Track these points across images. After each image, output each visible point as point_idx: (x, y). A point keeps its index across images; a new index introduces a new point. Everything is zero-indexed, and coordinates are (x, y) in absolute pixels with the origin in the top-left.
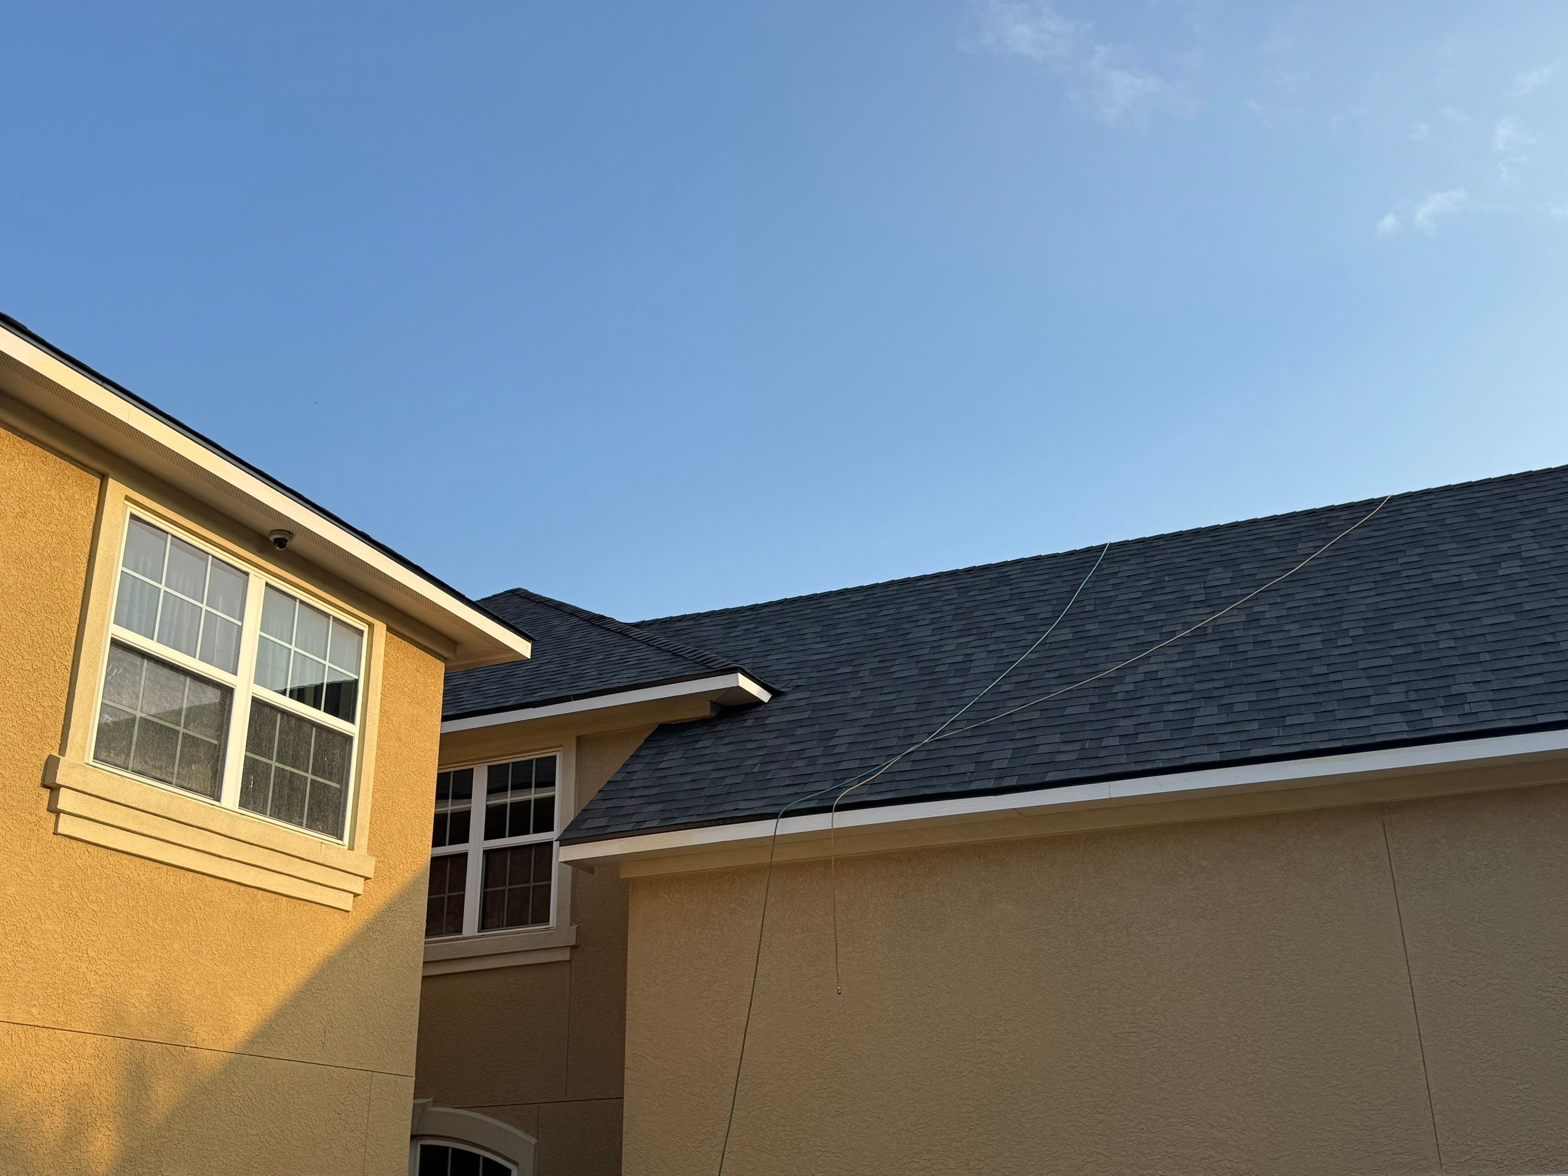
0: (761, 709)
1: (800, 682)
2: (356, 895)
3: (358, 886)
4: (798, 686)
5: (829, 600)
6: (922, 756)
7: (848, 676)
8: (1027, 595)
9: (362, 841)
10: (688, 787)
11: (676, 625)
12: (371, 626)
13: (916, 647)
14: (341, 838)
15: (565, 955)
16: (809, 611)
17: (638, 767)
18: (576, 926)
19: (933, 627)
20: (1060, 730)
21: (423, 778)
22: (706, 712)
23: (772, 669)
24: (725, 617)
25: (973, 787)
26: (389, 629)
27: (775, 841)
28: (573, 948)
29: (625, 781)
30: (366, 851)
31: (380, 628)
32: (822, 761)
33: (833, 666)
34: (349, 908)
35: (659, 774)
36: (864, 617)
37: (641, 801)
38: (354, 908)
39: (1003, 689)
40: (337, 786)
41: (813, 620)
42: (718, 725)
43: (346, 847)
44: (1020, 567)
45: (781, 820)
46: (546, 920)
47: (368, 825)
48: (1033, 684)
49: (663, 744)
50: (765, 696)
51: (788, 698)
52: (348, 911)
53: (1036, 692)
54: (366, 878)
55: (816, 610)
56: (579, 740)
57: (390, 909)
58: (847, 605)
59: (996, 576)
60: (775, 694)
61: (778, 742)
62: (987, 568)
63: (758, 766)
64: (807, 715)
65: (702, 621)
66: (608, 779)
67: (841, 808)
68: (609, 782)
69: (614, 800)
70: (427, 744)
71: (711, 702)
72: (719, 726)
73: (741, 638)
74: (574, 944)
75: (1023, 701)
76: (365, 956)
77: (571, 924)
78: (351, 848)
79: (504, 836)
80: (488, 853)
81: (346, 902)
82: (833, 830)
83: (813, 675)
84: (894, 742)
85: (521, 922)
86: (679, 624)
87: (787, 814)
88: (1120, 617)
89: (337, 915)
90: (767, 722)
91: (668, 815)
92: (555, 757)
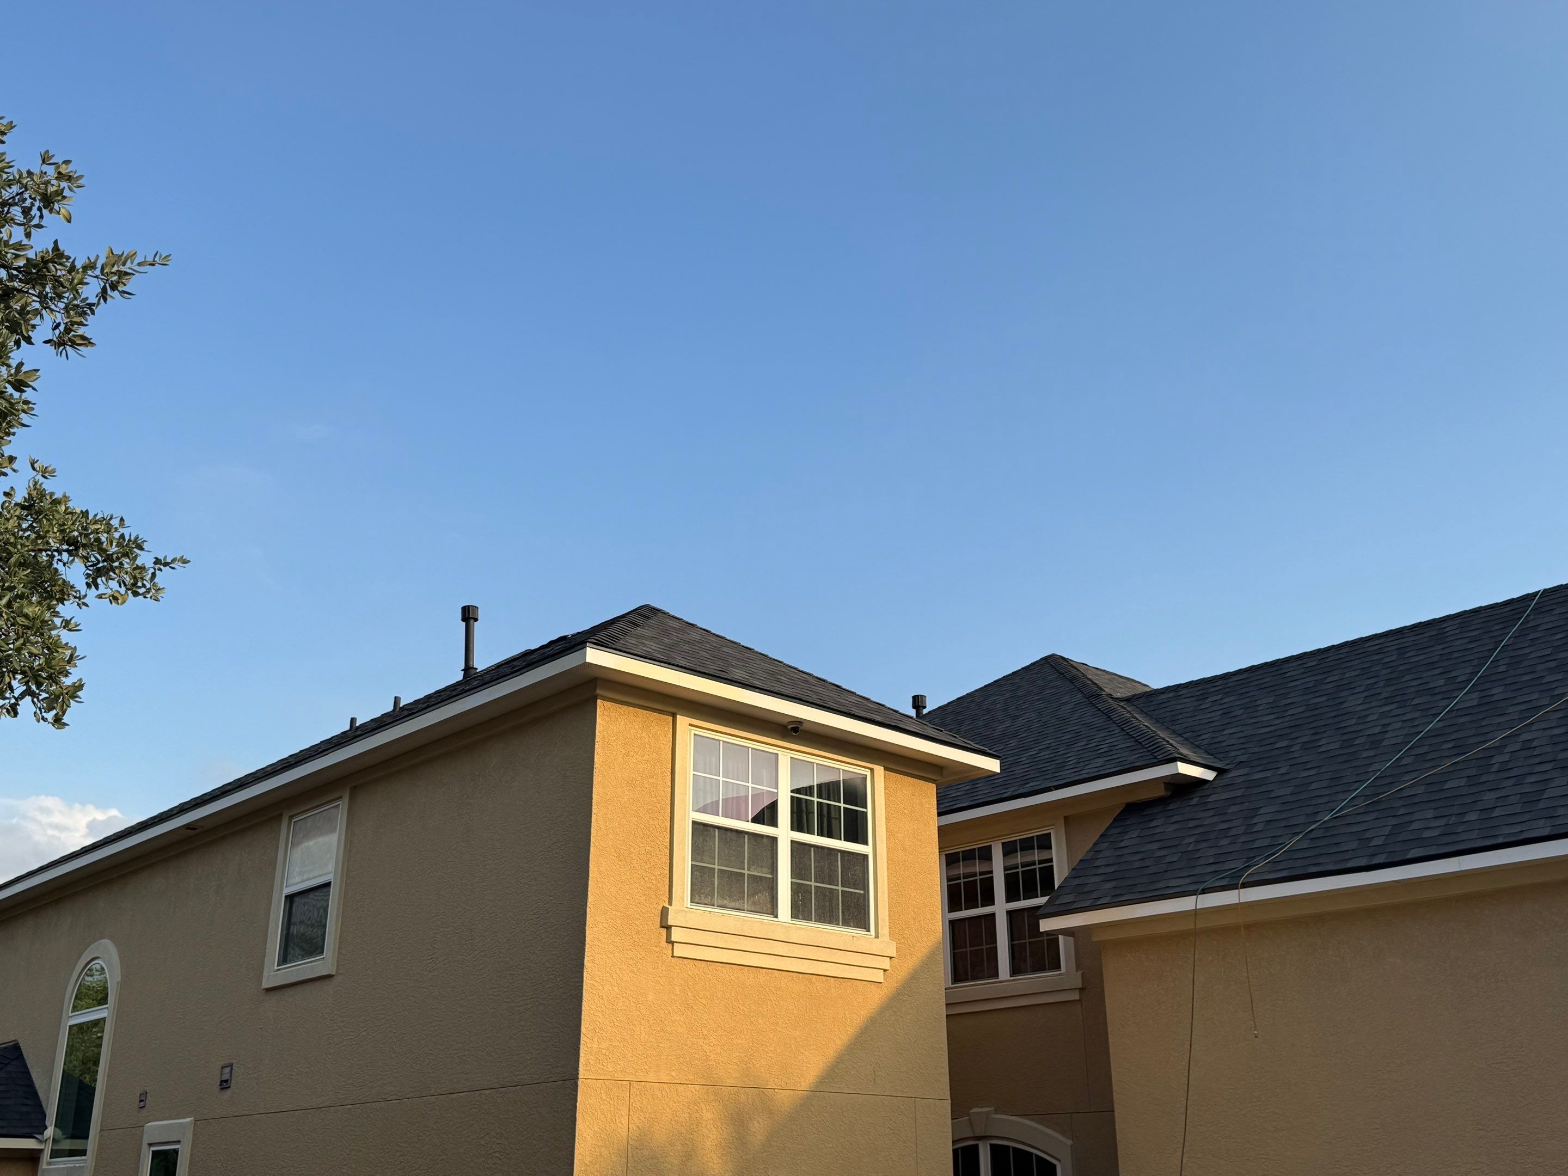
0: (1206, 787)
1: (1243, 758)
2: (885, 970)
3: (886, 964)
4: (1240, 762)
5: (1291, 665)
6: (1320, 833)
7: (1283, 751)
8: (1455, 655)
9: (885, 930)
10: (1137, 865)
11: (1160, 698)
12: (872, 770)
13: (1345, 717)
14: (869, 931)
15: (1075, 996)
16: (1267, 680)
17: (1106, 845)
18: (1080, 973)
19: (1366, 694)
20: (1433, 805)
21: (929, 876)
22: (1161, 792)
23: (1225, 744)
24: (1199, 688)
25: (1350, 865)
26: (886, 769)
27: (1196, 913)
28: (1081, 990)
29: (1093, 859)
30: (888, 937)
31: (879, 770)
32: (1243, 839)
33: (1272, 740)
34: (882, 981)
35: (1119, 853)
36: (1311, 685)
37: (1102, 878)
38: (885, 979)
39: (1404, 762)
40: (862, 892)
41: (1268, 690)
42: (1171, 803)
43: (874, 936)
44: (1458, 621)
45: (1200, 896)
46: (1057, 966)
47: (887, 918)
48: (1430, 756)
49: (1128, 822)
50: (1209, 775)
51: (1231, 775)
52: (881, 983)
53: (1429, 764)
54: (891, 958)
55: (1275, 678)
56: (1066, 818)
57: (914, 977)
58: (1302, 671)
59: (1434, 633)
60: (1220, 772)
61: (1214, 820)
62: (1431, 624)
63: (1192, 845)
64: (1239, 793)
65: (1180, 693)
66: (1079, 859)
67: (1245, 885)
68: (1081, 861)
69: (1083, 878)
70: (928, 849)
71: (1165, 783)
72: (1171, 805)
73: (1208, 711)
74: (1081, 987)
75: (1415, 774)
76: (898, 1014)
77: (1077, 971)
78: (877, 937)
79: (1020, 900)
80: (1010, 913)
81: (879, 976)
82: (1240, 904)
83: (1256, 750)
84: (1301, 820)
85: (1042, 969)
86: (1162, 697)
87: (1204, 892)
88: (1526, 678)
89: (873, 986)
90: (1209, 800)
91: (1118, 892)
92: (1050, 833)
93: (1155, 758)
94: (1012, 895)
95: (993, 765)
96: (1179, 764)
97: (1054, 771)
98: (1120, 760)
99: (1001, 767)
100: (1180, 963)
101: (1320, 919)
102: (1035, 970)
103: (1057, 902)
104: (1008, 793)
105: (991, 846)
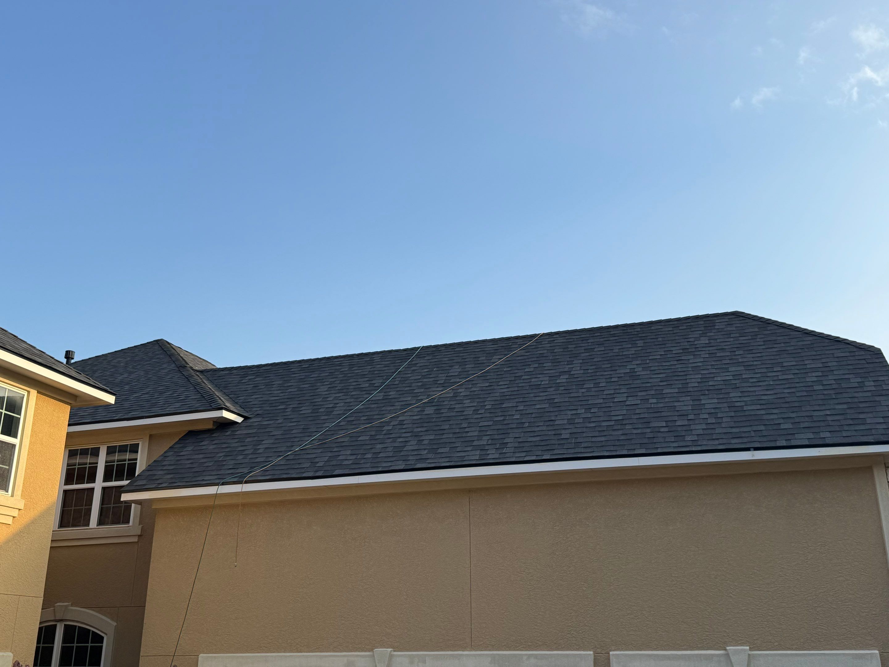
0: (236, 426)
1: (260, 412)
2: (14, 517)
3: (15, 513)
4: (258, 414)
5: (294, 365)
6: (291, 457)
7: (282, 411)
8: (376, 372)
9: (18, 492)
10: (188, 466)
11: (220, 373)
12: (29, 392)
13: (316, 397)
14: (7, 492)
15: (135, 539)
16: (281, 371)
17: (171, 453)
18: (141, 526)
19: (329, 386)
20: (351, 448)
21: (55, 461)
22: (210, 426)
23: (251, 403)
24: (243, 371)
25: (304, 475)
26: (38, 392)
27: (216, 496)
28: (140, 536)
29: (162, 461)
30: (20, 497)
31: (34, 393)
32: (250, 457)
33: (277, 404)
34: (10, 523)
35: (178, 458)
36: (303, 377)
37: (165, 472)
38: (13, 523)
39: (341, 424)
40: (7, 467)
41: (280, 377)
42: (215, 433)
43: (10, 496)
44: (381, 355)
45: (220, 486)
46: (128, 522)
47: (22, 485)
48: (354, 423)
49: (187, 441)
50: (239, 419)
51: (251, 421)
52: (10, 525)
53: (353, 427)
54: (19, 510)
55: (284, 371)
56: (151, 436)
57: (33, 522)
58: (299, 369)
59: (368, 359)
60: (246, 418)
61: (236, 445)
62: (367, 354)
63: (222, 457)
64: (254, 431)
65: (233, 372)
66: (154, 459)
67: (246, 482)
68: (155, 461)
69: (153, 471)
70: (57, 445)
71: (214, 421)
72: (215, 434)
73: (246, 384)
74: (140, 534)
75: (345, 431)
76: (18, 544)
77: (139, 525)
78: (12, 496)
79: (112, 481)
80: (104, 489)
81: (9, 521)
82: (242, 492)
83: (268, 408)
84: (283, 449)
85: (118, 523)
86: (222, 372)
87: (223, 484)
88: (406, 389)
89: (4, 526)
90: (236, 433)
91: (173, 481)
92: (139, 444)
93: (211, 406)
94: (107, 478)
95: (110, 399)
96: (224, 411)
97: (148, 407)
98: (190, 405)
99: (115, 401)
100: (201, 523)
101: (282, 503)
102: (114, 523)
103: (135, 484)
104: (118, 417)
105: (99, 448)
